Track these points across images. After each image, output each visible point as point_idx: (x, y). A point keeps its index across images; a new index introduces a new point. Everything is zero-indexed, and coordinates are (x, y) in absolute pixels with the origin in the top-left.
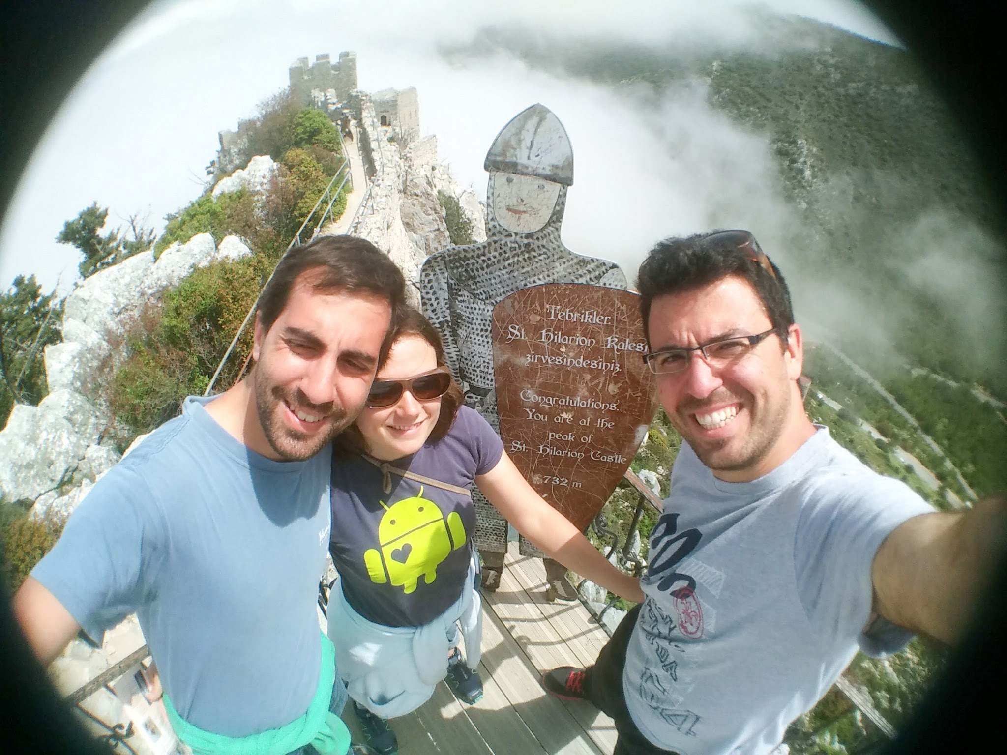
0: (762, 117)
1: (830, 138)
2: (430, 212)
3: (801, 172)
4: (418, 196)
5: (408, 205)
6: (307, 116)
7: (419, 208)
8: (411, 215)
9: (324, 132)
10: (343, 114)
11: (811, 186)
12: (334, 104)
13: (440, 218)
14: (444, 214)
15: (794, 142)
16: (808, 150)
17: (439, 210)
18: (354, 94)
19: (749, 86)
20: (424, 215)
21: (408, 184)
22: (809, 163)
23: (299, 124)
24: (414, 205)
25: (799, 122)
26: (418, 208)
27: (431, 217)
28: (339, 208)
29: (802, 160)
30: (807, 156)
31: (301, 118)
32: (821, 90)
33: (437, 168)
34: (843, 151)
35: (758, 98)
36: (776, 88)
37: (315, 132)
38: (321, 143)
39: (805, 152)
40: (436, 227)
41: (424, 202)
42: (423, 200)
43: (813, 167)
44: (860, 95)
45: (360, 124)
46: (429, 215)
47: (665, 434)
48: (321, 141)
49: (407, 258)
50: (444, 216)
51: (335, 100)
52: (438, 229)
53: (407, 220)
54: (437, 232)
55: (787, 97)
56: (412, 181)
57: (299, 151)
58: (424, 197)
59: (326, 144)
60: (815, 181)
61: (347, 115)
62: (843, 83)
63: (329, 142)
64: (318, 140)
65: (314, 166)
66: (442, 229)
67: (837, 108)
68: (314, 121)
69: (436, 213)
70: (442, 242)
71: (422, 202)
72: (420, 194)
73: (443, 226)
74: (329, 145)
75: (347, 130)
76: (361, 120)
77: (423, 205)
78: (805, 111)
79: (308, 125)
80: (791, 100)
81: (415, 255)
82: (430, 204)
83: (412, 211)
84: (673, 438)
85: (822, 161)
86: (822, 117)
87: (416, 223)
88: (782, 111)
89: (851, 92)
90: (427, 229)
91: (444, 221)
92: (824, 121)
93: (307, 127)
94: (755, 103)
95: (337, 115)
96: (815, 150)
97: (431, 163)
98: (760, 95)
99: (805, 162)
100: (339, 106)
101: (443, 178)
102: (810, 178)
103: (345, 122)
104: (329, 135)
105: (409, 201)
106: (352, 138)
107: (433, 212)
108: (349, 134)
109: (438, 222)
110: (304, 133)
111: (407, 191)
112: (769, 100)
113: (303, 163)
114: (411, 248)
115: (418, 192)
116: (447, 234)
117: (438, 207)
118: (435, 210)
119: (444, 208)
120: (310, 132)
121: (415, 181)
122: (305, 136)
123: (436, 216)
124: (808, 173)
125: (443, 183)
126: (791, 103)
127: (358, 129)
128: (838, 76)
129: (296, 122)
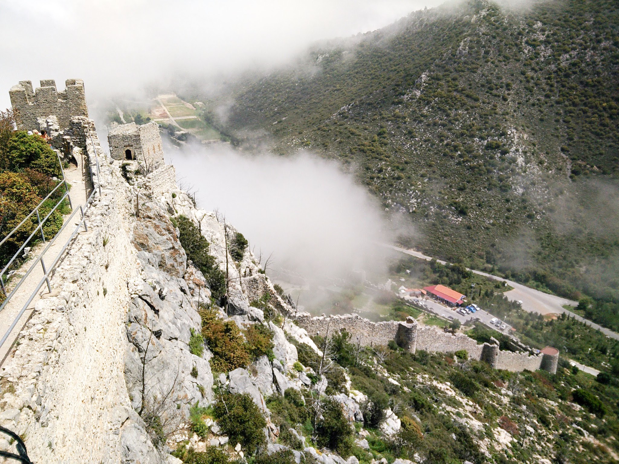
0: (469, 118)
1: (542, 120)
2: (164, 232)
3: (514, 160)
4: (150, 218)
5: (142, 227)
6: (22, 139)
7: (153, 229)
8: (145, 236)
9: (42, 156)
10: (64, 140)
11: (525, 172)
12: (56, 130)
13: (175, 238)
14: (178, 233)
15: (504, 134)
16: (519, 137)
17: (172, 230)
18: (76, 121)
19: (456, 90)
20: (159, 236)
21: (140, 207)
22: (520, 150)
23: (15, 148)
24: (147, 227)
25: (507, 114)
26: (151, 230)
27: (165, 237)
28: (53, 227)
29: (514, 149)
30: (518, 144)
31: (15, 141)
32: (530, 74)
33: (177, 195)
34: (557, 129)
35: (466, 100)
36: (483, 86)
37: (33, 156)
38: (40, 167)
39: (516, 140)
40: (171, 246)
41: (157, 224)
42: (156, 222)
43: (525, 153)
44: (574, 65)
45: (85, 152)
46: (163, 235)
47: (418, 420)
48: (40, 166)
49: (134, 273)
50: (179, 236)
51: (57, 127)
52: (173, 248)
53: (141, 241)
54: (172, 250)
55: (494, 92)
56: (144, 204)
57: (11, 174)
58: (157, 220)
59: (46, 168)
60: (529, 165)
61: (69, 141)
62: (555, 58)
63: (49, 167)
64: (36, 164)
65: (27, 188)
66: (176, 248)
67: (547, 88)
68: (30, 145)
69: (170, 233)
70: (178, 259)
71: (155, 224)
72: (153, 216)
73: (178, 245)
74: (49, 169)
75: (70, 156)
76: (85, 147)
77: (156, 227)
78: (514, 101)
79: (23, 148)
80: (498, 94)
81: (142, 270)
82: (163, 225)
83: (146, 232)
84: (426, 422)
85: (534, 145)
86: (531, 101)
87: (151, 243)
88: (489, 107)
89: (563, 65)
90: (162, 248)
91: (178, 240)
92: (533, 105)
93: (22, 151)
94: (463, 105)
95: (58, 142)
96: (525, 136)
97: (172, 191)
98: (468, 96)
99: (517, 150)
100: (62, 133)
101: (184, 204)
102: (524, 164)
103: (67, 150)
104: (49, 159)
105: (142, 223)
106: (76, 164)
107: (167, 232)
108: (73, 161)
109: (173, 241)
110: (20, 156)
111: (140, 214)
112: (477, 100)
113: (15, 185)
114: (139, 264)
115: (151, 214)
116: (183, 251)
117: (171, 228)
118: (169, 230)
119: (177, 228)
120: (27, 156)
121: (147, 204)
122: (22, 160)
123: (170, 235)
124: (520, 160)
125: (184, 208)
126: (499, 96)
127: (84, 156)
128: (549, 52)
129: (9, 146)
